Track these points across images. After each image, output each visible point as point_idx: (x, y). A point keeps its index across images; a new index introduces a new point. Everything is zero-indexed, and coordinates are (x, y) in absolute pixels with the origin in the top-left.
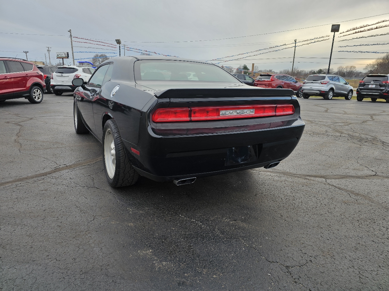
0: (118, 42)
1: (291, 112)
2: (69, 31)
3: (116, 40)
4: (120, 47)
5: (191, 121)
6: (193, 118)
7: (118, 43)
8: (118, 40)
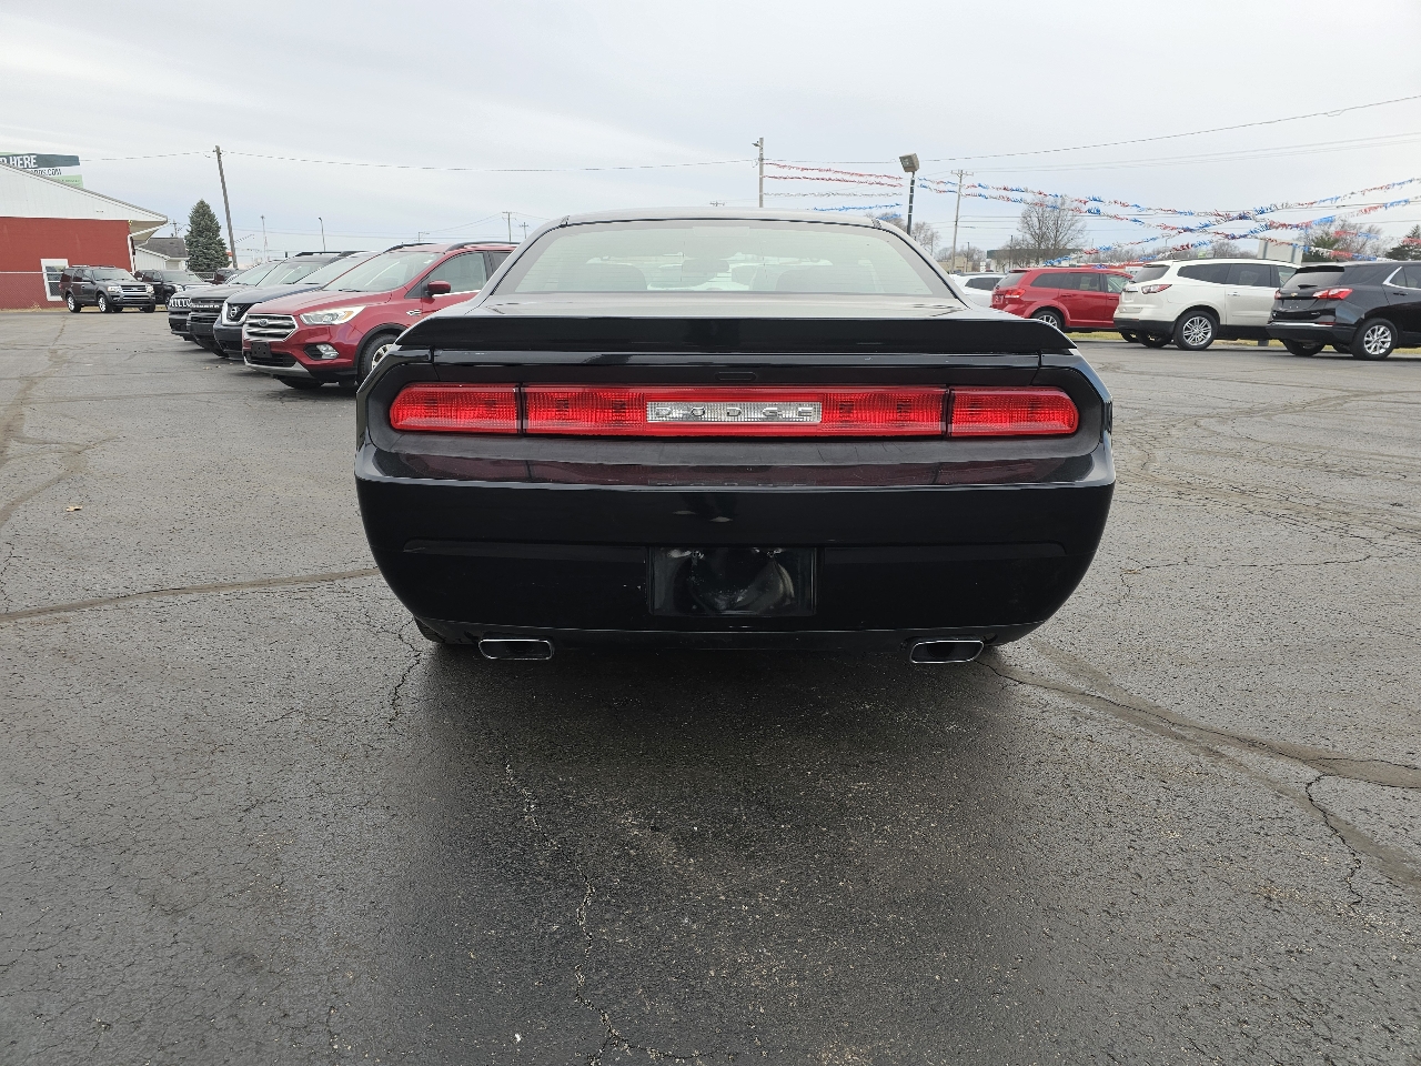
0: (910, 164)
1: (1058, 425)
2: (756, 145)
3: (902, 159)
4: (913, 182)
5: (523, 434)
6: (532, 424)
7: (907, 169)
8: (909, 157)
